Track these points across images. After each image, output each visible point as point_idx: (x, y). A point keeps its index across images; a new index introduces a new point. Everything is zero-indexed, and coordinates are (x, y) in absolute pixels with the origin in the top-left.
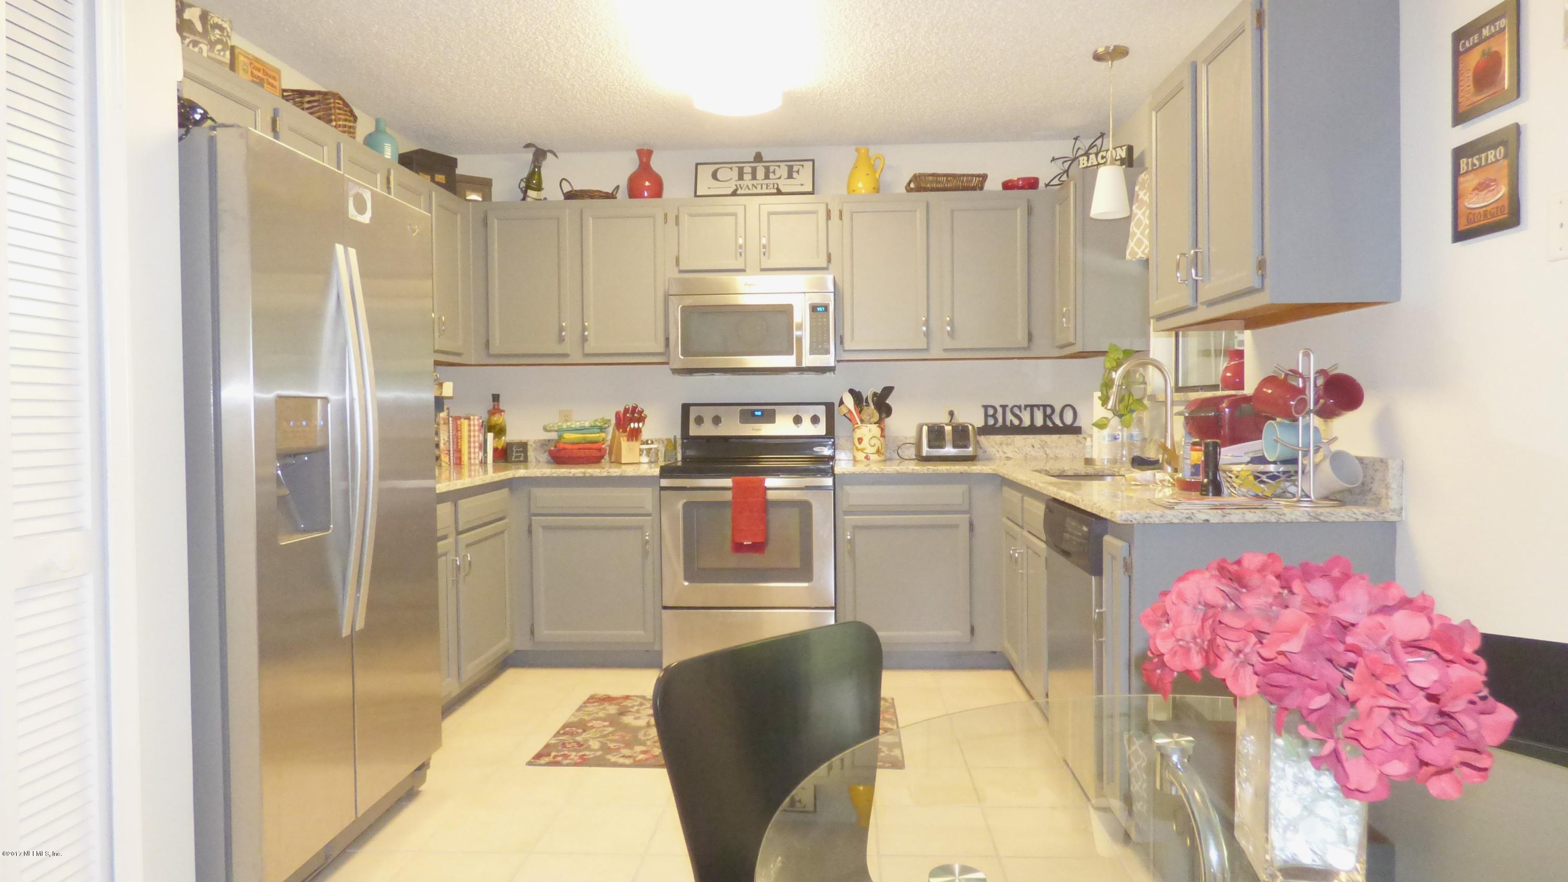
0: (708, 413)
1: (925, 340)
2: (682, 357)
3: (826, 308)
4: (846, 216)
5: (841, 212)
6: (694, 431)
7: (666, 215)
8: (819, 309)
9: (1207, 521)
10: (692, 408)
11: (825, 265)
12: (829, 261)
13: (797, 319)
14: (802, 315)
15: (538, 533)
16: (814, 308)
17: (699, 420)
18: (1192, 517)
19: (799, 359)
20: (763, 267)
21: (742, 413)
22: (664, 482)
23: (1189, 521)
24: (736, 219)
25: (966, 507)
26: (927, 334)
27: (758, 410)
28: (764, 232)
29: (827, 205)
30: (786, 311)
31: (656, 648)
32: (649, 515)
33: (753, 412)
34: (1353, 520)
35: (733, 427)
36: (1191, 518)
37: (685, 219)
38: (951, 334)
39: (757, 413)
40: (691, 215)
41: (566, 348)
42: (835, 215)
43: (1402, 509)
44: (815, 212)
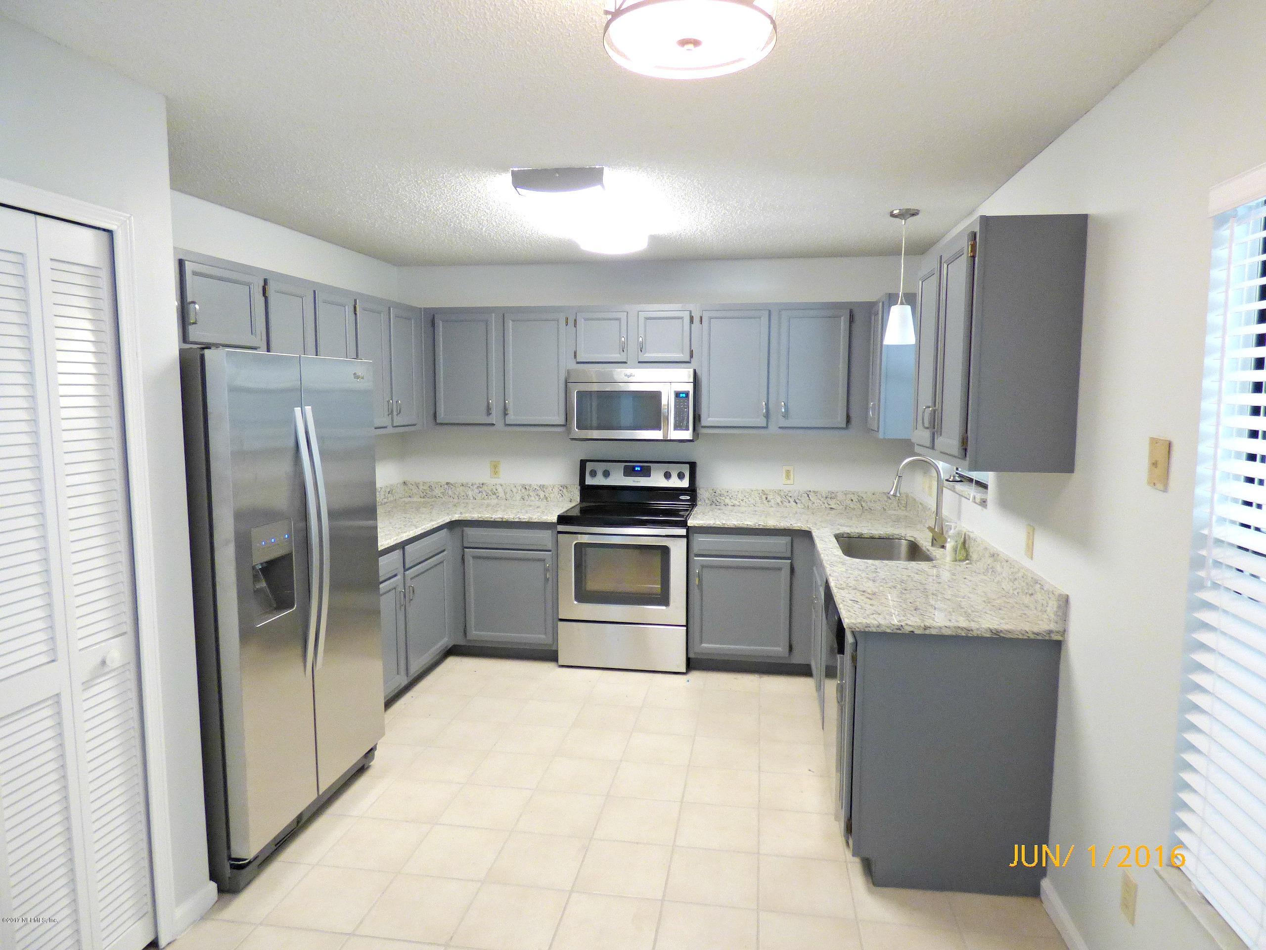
0: (600, 467)
1: (765, 420)
2: (577, 430)
3: (687, 394)
4: (704, 319)
5: (701, 318)
6: (589, 481)
7: (567, 319)
8: (681, 395)
9: (913, 632)
10: (588, 463)
11: (687, 359)
12: (692, 356)
13: (664, 401)
14: (668, 401)
15: (470, 561)
16: (677, 394)
17: (593, 474)
18: (901, 628)
19: (666, 433)
20: (640, 360)
21: (626, 468)
22: (561, 528)
23: (899, 631)
24: (620, 323)
25: (789, 555)
26: (767, 416)
27: (638, 466)
28: (642, 334)
29: (691, 312)
30: (655, 397)
31: (554, 648)
32: (550, 551)
33: (634, 467)
34: (1026, 637)
35: (618, 479)
36: (900, 630)
37: (581, 323)
38: (786, 415)
39: (636, 469)
40: (586, 319)
41: (493, 419)
42: (696, 320)
43: (1065, 631)
44: (682, 318)
